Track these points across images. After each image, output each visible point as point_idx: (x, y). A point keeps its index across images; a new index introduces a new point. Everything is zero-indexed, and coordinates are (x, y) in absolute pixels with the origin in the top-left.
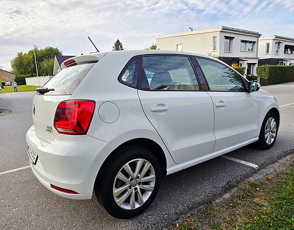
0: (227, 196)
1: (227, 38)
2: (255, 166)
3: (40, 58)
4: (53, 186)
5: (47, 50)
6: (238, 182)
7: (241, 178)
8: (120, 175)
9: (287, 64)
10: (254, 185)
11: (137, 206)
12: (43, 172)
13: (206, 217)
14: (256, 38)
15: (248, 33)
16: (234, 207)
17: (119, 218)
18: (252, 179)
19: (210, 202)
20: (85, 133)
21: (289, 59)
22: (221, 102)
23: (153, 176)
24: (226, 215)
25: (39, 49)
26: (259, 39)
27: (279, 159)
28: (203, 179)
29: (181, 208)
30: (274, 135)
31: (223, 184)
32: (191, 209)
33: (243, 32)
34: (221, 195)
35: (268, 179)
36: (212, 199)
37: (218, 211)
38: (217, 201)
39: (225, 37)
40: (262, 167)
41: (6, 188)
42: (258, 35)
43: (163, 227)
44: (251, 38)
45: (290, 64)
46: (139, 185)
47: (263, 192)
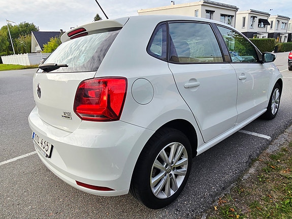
0: (252, 170)
1: (207, 11)
2: (268, 138)
3: (14, 34)
4: (79, 183)
5: (21, 26)
6: (258, 155)
7: (260, 151)
8: (156, 164)
9: (261, 37)
10: (273, 157)
11: (172, 193)
12: (64, 168)
13: (240, 195)
14: (234, 12)
15: (227, 6)
16: (264, 182)
17: (155, 209)
18: (269, 151)
19: (238, 179)
20: (118, 119)
21: (262, 32)
22: (243, 74)
23: (185, 159)
24: (259, 191)
25: (13, 25)
26: (237, 13)
27: (286, 129)
28: (223, 155)
29: (214, 189)
30: (277, 105)
31: (245, 159)
32: (224, 189)
33: (223, 5)
34: (246, 170)
35: (285, 150)
36: (240, 176)
37: (250, 188)
38: (245, 177)
39: (206, 10)
40: (274, 137)
41: (9, 182)
42: (236, 9)
43: (201, 212)
44: (230, 12)
45: (263, 37)
46: (173, 170)
47: (285, 163)
